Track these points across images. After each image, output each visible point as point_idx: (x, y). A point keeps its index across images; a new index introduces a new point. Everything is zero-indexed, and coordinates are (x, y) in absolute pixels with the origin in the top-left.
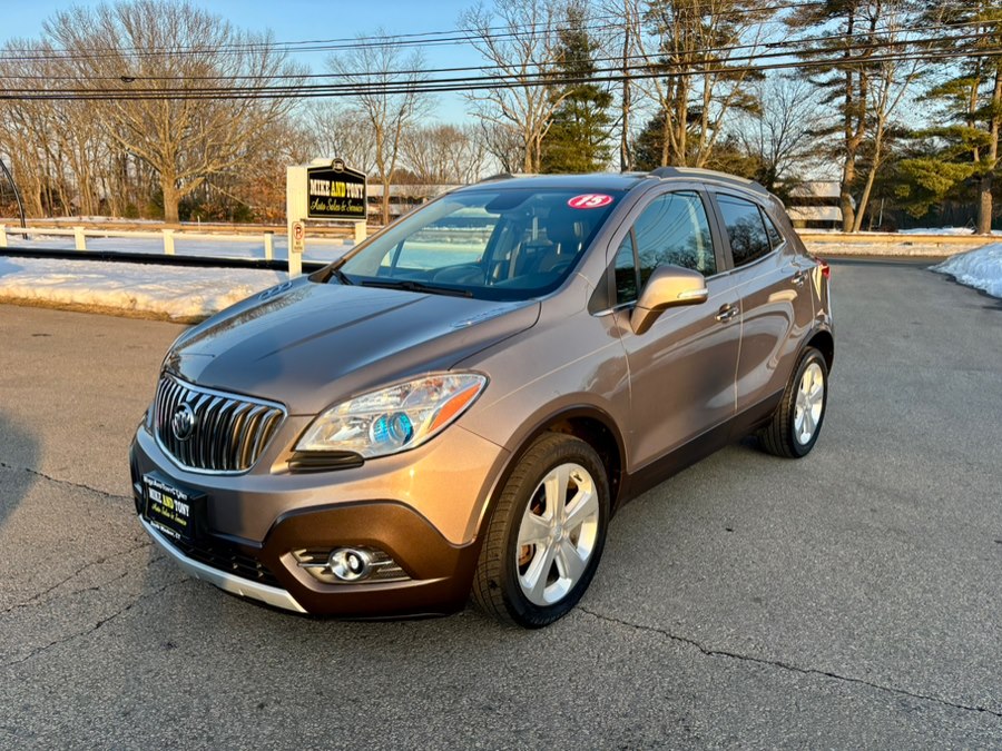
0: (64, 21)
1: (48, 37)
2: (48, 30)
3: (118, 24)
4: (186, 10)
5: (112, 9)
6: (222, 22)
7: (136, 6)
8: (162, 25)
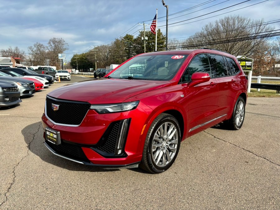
0: (207, 26)
1: (203, 31)
2: (203, 29)
3: (220, 24)
4: (238, 18)
5: (218, 21)
6: (248, 19)
7: (225, 19)
8: (231, 22)
